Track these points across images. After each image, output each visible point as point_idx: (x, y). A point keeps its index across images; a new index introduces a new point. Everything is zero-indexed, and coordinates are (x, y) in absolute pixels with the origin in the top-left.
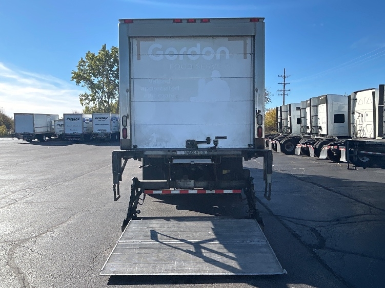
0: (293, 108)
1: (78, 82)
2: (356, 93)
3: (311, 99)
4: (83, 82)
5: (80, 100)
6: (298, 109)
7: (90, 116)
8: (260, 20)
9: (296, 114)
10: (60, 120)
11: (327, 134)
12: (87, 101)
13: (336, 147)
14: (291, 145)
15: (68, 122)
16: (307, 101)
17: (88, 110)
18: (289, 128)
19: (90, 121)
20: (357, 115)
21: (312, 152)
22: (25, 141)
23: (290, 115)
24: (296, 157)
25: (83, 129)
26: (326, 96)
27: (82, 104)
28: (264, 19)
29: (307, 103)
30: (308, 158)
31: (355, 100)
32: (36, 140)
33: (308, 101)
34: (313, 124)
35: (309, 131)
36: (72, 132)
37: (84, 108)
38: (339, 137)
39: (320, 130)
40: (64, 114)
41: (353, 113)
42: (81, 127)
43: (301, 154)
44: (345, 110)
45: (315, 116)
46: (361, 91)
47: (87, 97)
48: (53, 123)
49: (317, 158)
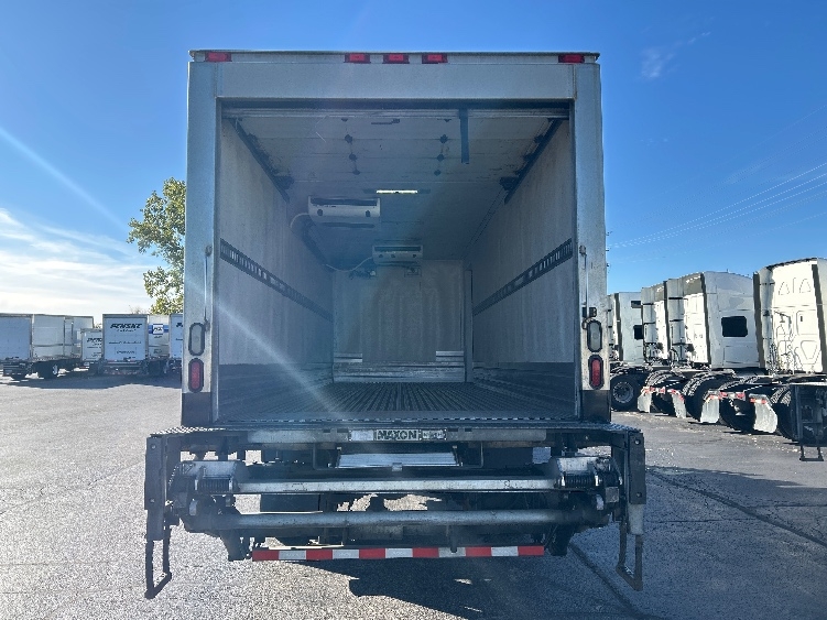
0: (625, 304)
1: (143, 246)
2: (770, 268)
3: (665, 283)
4: (155, 246)
5: (147, 286)
6: (636, 304)
7: (165, 320)
8: (587, 60)
9: (631, 317)
10: (95, 330)
11: (710, 362)
12: (162, 287)
13: (741, 395)
14: (628, 389)
15: (113, 334)
16: (654, 288)
17: (163, 307)
18: (616, 348)
19: (166, 331)
20: (777, 318)
21: (679, 405)
22: (10, 379)
23: (618, 318)
24: (642, 416)
25: (147, 351)
26: (702, 275)
27: (151, 294)
28: (597, 55)
29: (655, 291)
30: (670, 419)
31: (770, 284)
32: (35, 376)
33: (657, 286)
34: (674, 340)
35: (664, 355)
36: (121, 357)
37: (154, 301)
38: (738, 371)
39: (689, 354)
40: (105, 316)
41: (767, 314)
42: (143, 344)
43: (652, 410)
44: (747, 308)
45: (677, 321)
46: (782, 264)
47: (161, 277)
48: (79, 336)
49: (692, 420)
